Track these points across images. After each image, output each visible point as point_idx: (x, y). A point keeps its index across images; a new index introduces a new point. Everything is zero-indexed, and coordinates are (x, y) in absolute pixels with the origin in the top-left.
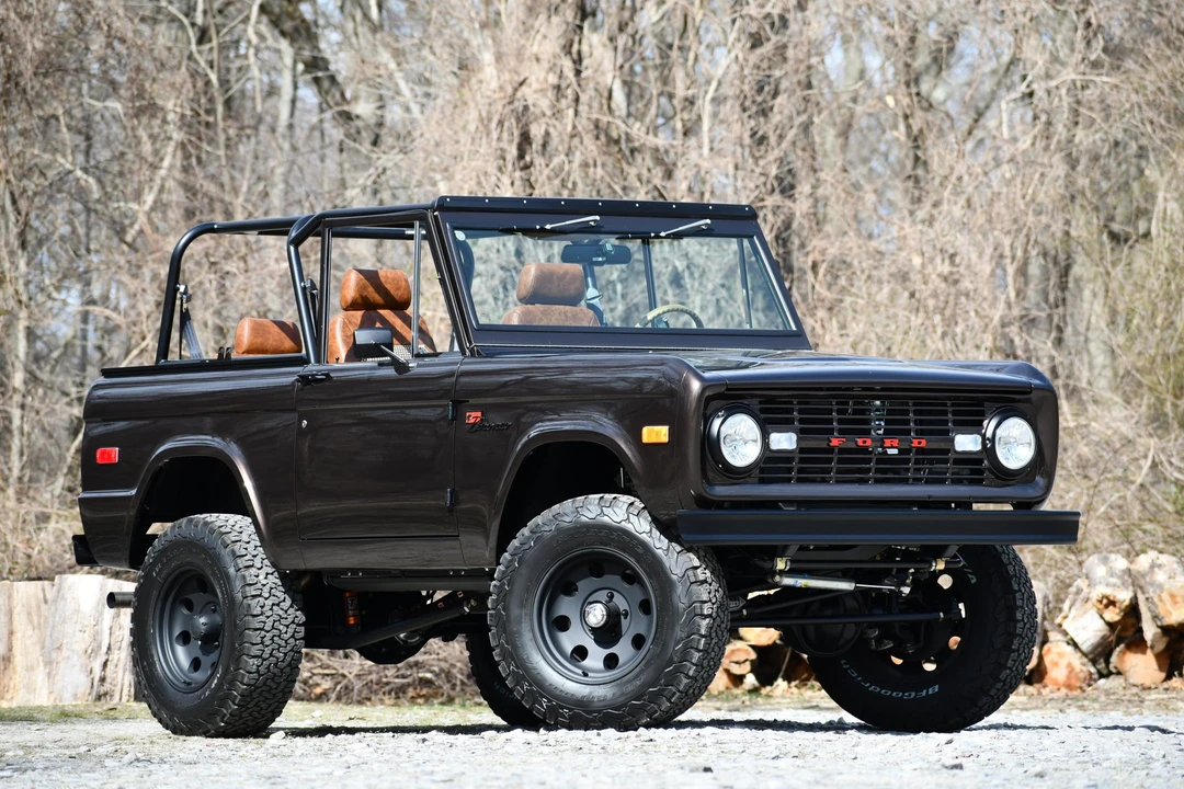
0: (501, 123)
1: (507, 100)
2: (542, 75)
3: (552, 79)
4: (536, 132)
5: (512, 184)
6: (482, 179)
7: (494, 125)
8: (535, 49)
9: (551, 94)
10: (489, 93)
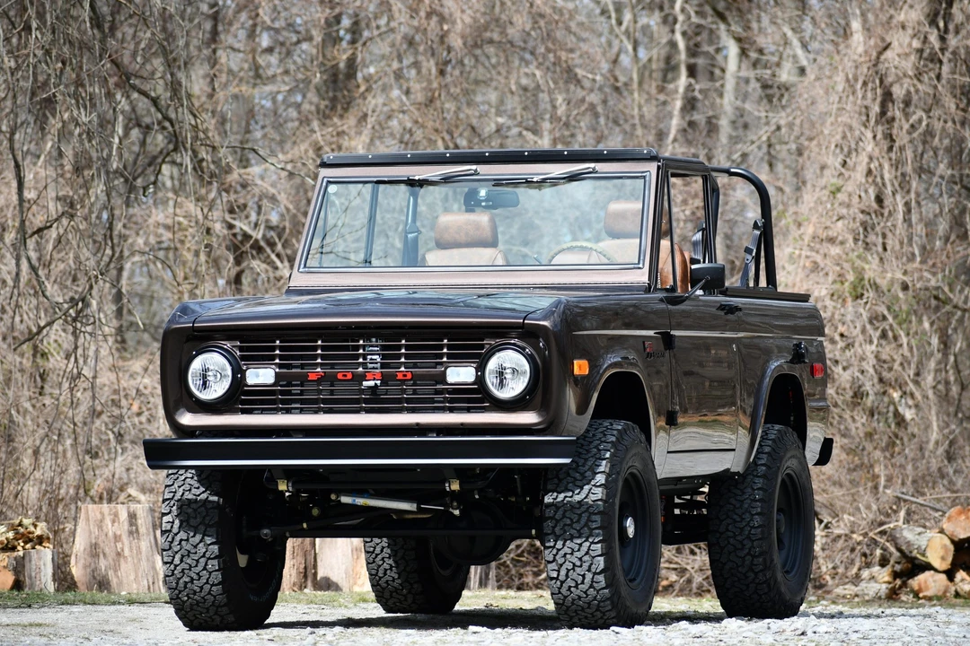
0: (865, 83)
1: (873, 62)
2: (907, 40)
3: (916, 44)
4: (898, 92)
5: (875, 137)
6: (849, 135)
7: (859, 85)
8: (902, 17)
9: (913, 58)
10: (856, 57)
